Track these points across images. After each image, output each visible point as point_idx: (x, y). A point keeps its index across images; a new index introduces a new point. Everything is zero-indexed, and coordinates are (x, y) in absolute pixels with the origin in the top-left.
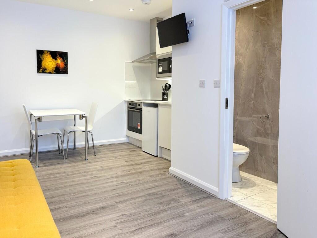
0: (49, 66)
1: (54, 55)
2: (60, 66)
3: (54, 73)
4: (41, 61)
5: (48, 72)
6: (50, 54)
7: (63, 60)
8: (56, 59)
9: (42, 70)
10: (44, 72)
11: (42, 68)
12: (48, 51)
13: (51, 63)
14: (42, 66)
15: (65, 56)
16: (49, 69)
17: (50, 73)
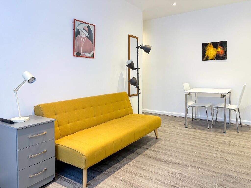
0: (211, 54)
1: (215, 45)
2: (220, 54)
3: (215, 60)
4: (205, 51)
5: (210, 59)
6: (212, 45)
7: (223, 48)
8: (217, 48)
9: (205, 58)
10: (207, 60)
11: (205, 57)
12: (211, 43)
13: (212, 52)
14: (205, 55)
15: (225, 45)
16: (211, 56)
17: (212, 60)
